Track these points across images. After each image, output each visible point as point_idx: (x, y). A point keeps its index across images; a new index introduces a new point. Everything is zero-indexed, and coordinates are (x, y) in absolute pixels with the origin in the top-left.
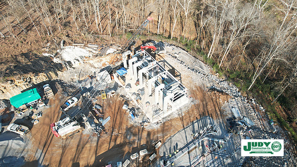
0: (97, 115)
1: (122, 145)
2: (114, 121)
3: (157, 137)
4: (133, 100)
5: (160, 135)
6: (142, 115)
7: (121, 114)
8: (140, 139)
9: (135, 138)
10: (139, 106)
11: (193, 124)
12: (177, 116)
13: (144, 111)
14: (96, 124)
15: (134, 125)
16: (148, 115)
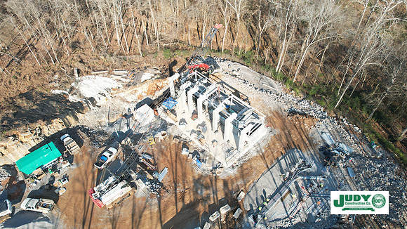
0: (148, 168)
1: (193, 205)
2: (174, 172)
3: (238, 185)
4: (194, 140)
5: (240, 182)
6: (211, 158)
7: (181, 162)
8: (215, 192)
9: (208, 192)
10: (204, 148)
11: (279, 161)
12: (255, 154)
13: (211, 153)
14: (150, 180)
15: (203, 174)
16: (219, 159)
